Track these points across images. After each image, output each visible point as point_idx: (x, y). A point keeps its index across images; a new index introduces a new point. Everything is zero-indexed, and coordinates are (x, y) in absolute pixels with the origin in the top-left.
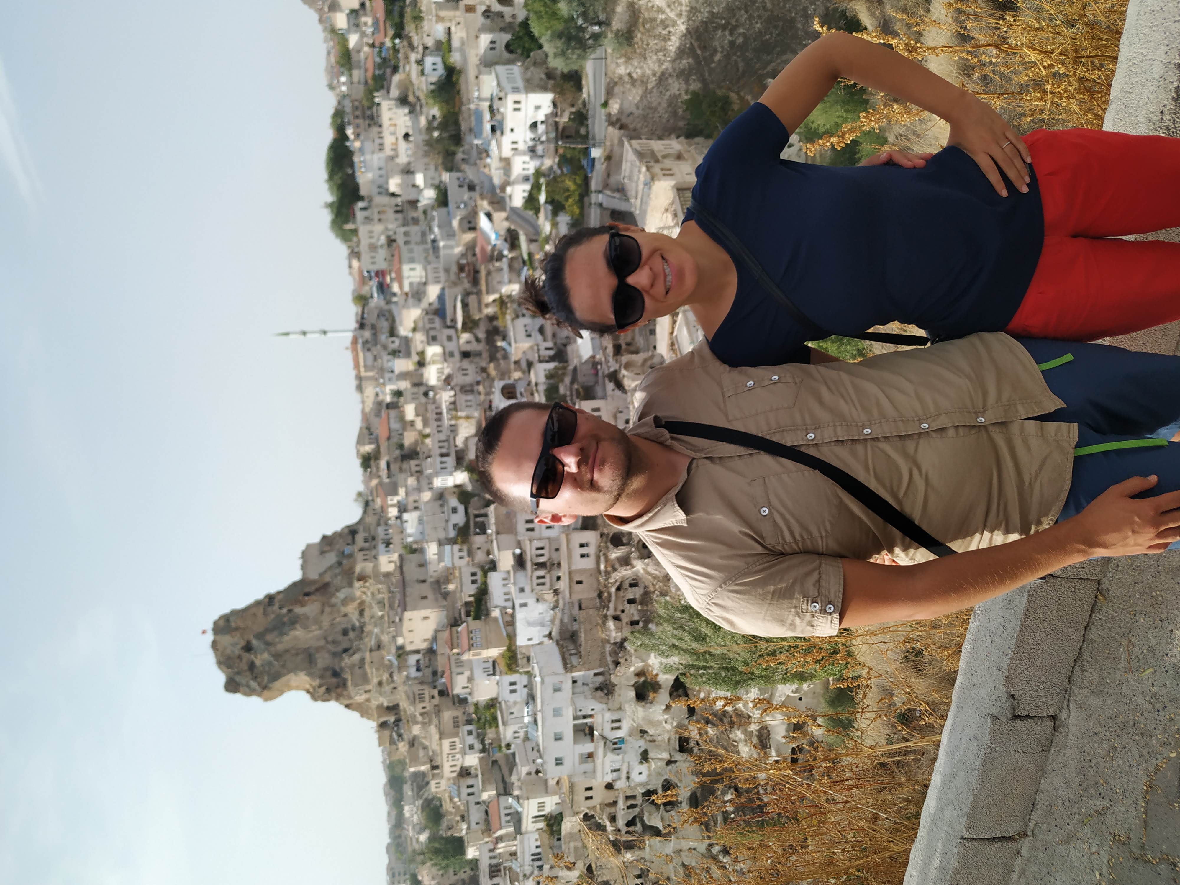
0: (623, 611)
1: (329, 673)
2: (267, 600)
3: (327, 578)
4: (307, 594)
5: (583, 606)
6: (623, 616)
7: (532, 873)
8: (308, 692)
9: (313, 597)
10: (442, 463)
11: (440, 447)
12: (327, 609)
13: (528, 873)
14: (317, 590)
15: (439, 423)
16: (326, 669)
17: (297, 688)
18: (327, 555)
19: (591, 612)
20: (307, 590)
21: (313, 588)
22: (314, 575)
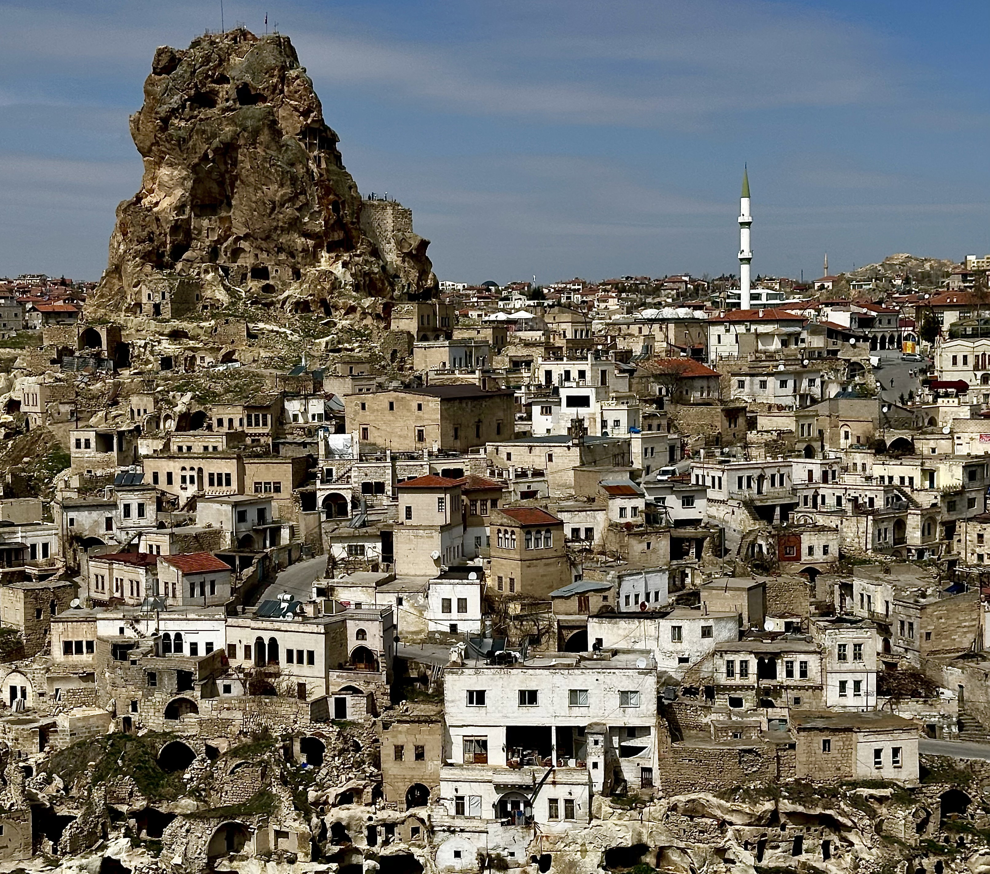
1: (180, 238)
3: (360, 247)
4: (336, 206)
5: (781, 752)
8: (138, 198)
9: (333, 217)
10: (750, 480)
11: (773, 477)
14: (343, 225)
16: (188, 234)
18: (393, 245)
19: (774, 766)
20: (343, 209)
21: (347, 220)
22: (366, 220)
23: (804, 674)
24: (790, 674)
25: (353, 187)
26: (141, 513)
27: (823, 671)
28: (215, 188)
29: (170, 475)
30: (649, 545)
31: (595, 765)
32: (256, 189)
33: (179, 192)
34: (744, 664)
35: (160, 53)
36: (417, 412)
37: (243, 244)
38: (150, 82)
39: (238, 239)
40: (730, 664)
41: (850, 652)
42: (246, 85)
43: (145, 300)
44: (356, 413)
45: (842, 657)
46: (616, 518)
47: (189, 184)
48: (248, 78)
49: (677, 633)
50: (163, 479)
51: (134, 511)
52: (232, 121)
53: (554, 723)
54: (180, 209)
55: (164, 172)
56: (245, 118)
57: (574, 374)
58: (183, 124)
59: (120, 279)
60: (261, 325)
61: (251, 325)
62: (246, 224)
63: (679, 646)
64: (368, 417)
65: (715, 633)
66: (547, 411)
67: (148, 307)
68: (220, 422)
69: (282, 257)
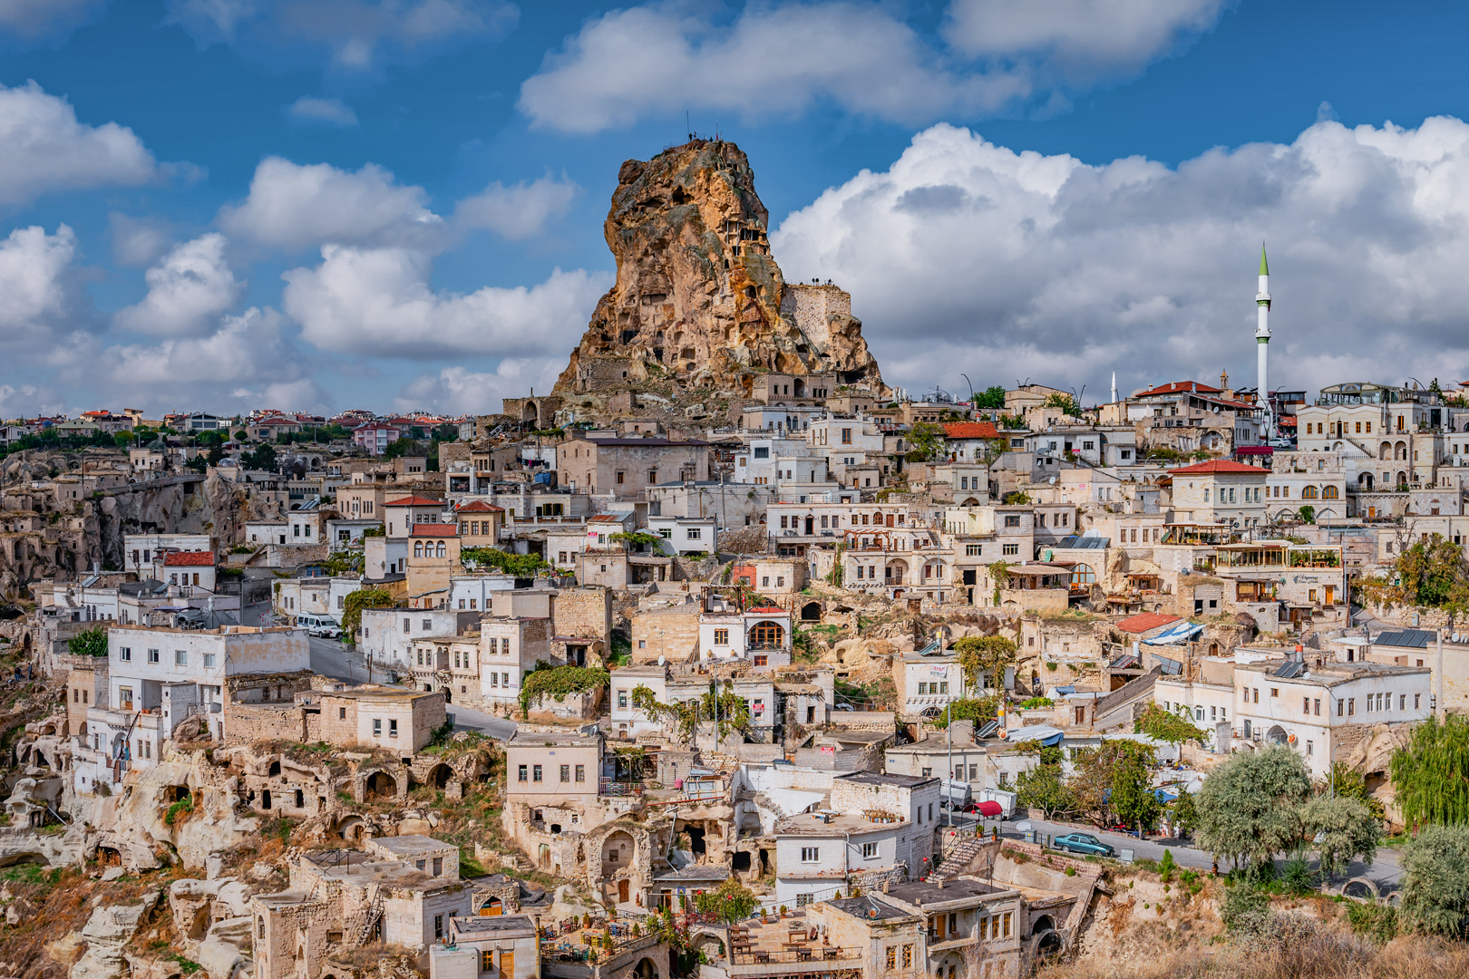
0: (284, 780)
1: (632, 323)
3: (777, 327)
4: (752, 291)
5: (310, 716)
6: (276, 780)
7: (71, 604)
9: (746, 302)
10: (795, 519)
11: (824, 518)
12: (722, 325)
13: (75, 599)
14: (759, 308)
15: (871, 519)
18: (826, 327)
19: (300, 728)
20: (761, 293)
21: (763, 303)
23: (466, 664)
24: (458, 665)
27: (480, 662)
28: (661, 280)
30: (603, 567)
31: (166, 714)
32: (681, 277)
33: (630, 284)
34: (429, 654)
35: (625, 165)
36: (587, 458)
37: (684, 328)
38: (615, 192)
39: (680, 323)
40: (421, 653)
41: (499, 646)
42: (680, 187)
43: (578, 376)
44: (562, 460)
45: (494, 651)
46: (595, 543)
47: (636, 277)
48: (683, 181)
49: (407, 625)
52: (665, 219)
53: (167, 678)
55: (625, 267)
56: (675, 216)
62: (683, 310)
63: (408, 637)
64: (567, 463)
65: (433, 626)
66: (744, 462)
69: (702, 338)
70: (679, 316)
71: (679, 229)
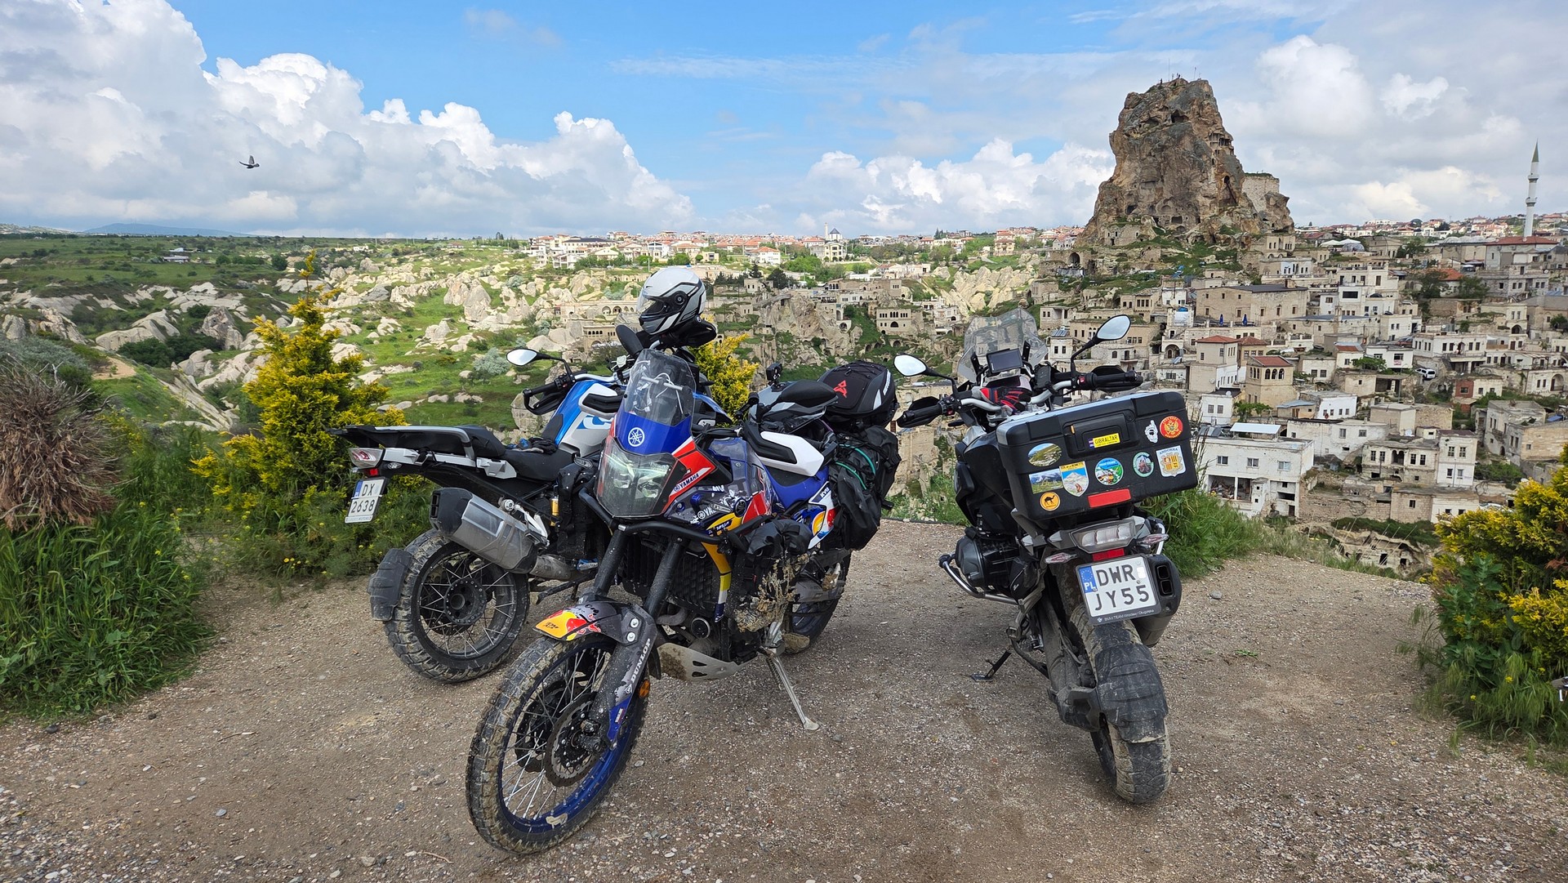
0: (1374, 548)
1: (1132, 201)
2: (1226, 137)
3: (1242, 203)
4: (1227, 179)
5: (1380, 505)
6: (1368, 547)
8: (1111, 180)
9: (1224, 186)
12: (1208, 202)
14: (1231, 191)
16: (1137, 199)
17: (1119, 168)
18: (1264, 201)
20: (1231, 181)
21: (1233, 187)
22: (1247, 186)
23: (1422, 463)
24: (1413, 462)
25: (1239, 167)
26: (1064, 352)
27: (1437, 462)
28: (1156, 172)
29: (1083, 332)
30: (1360, 382)
31: (1257, 501)
32: (1178, 171)
33: (1133, 175)
34: (1383, 454)
35: (1129, 96)
36: (1238, 300)
37: (1170, 203)
38: (1122, 114)
39: (1167, 200)
40: (1373, 453)
41: (1457, 452)
42: (1177, 111)
43: (1106, 236)
44: (1203, 300)
45: (1451, 454)
46: (1341, 364)
47: (1139, 171)
48: (1178, 107)
49: (1343, 433)
50: (1079, 333)
51: (1060, 350)
52: (1166, 133)
53: (1237, 476)
54: (1134, 184)
55: (1126, 164)
56: (1174, 130)
57: (1358, 278)
58: (1139, 136)
59: (1096, 225)
60: (1170, 250)
61: (1164, 250)
62: (1171, 192)
63: (1343, 441)
64: (1209, 302)
65: (1368, 434)
66: (1330, 300)
67: (1108, 241)
68: (1125, 304)
69: (1190, 210)
70: (1167, 195)
71: (1180, 138)
